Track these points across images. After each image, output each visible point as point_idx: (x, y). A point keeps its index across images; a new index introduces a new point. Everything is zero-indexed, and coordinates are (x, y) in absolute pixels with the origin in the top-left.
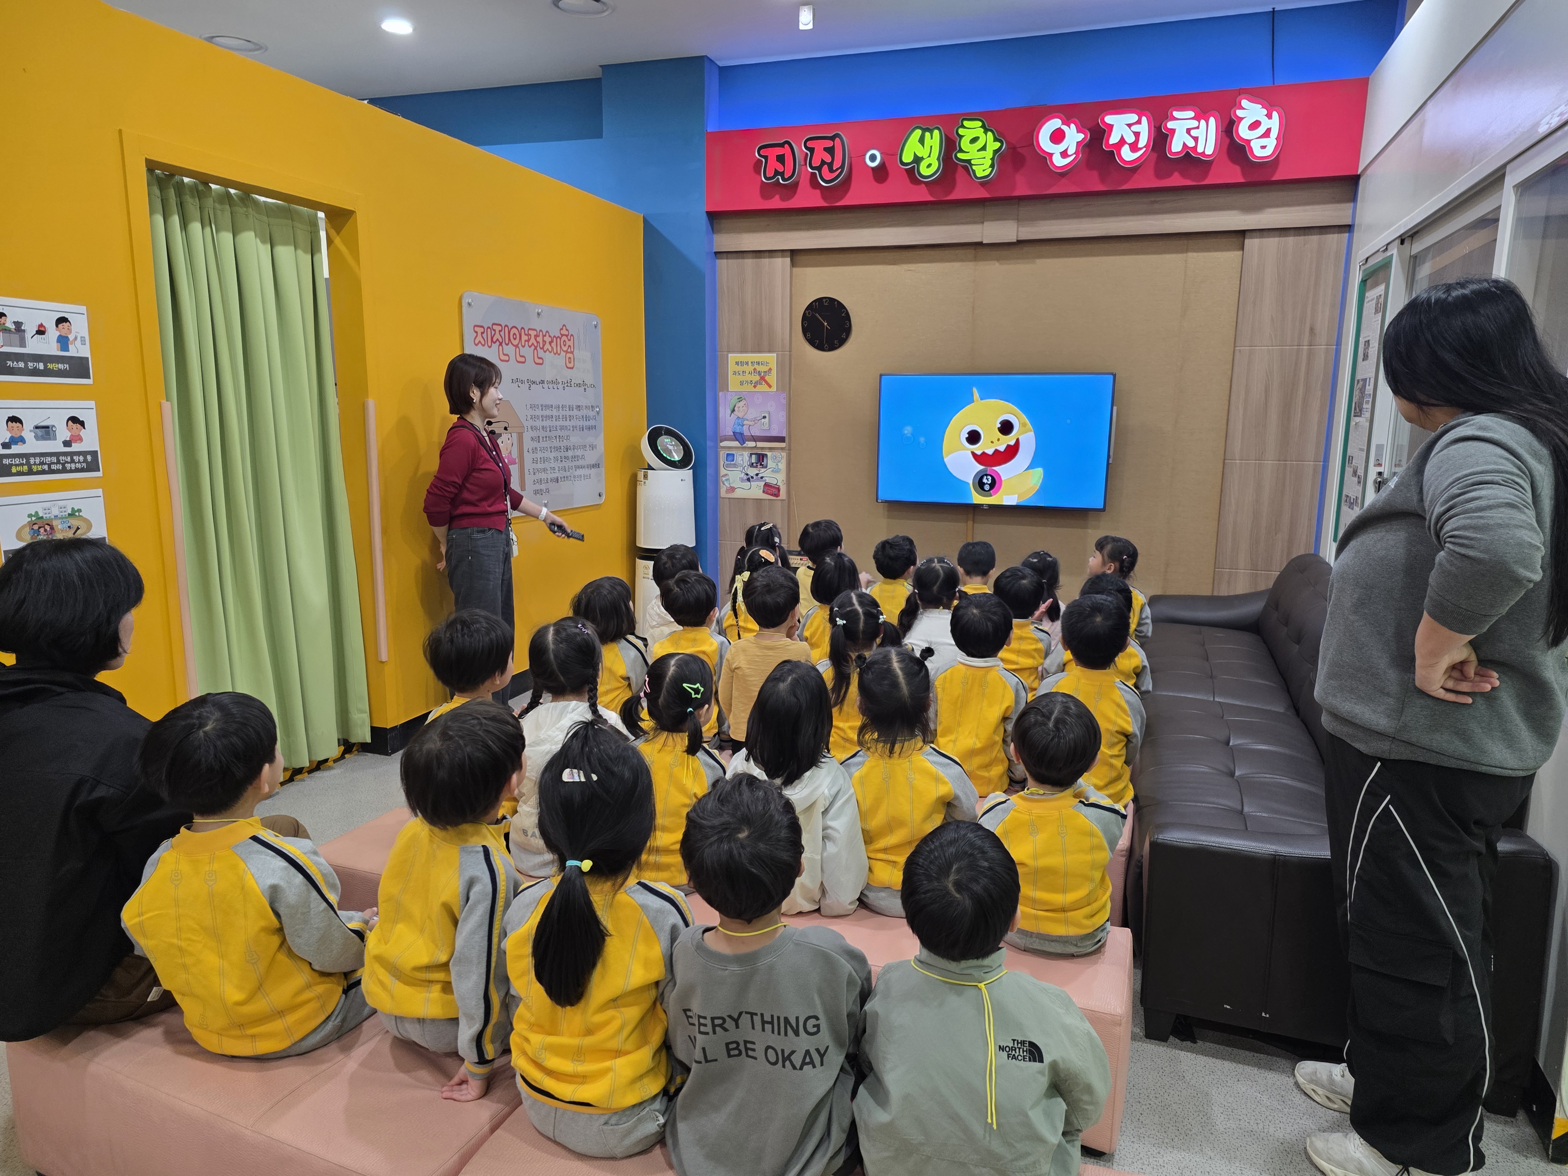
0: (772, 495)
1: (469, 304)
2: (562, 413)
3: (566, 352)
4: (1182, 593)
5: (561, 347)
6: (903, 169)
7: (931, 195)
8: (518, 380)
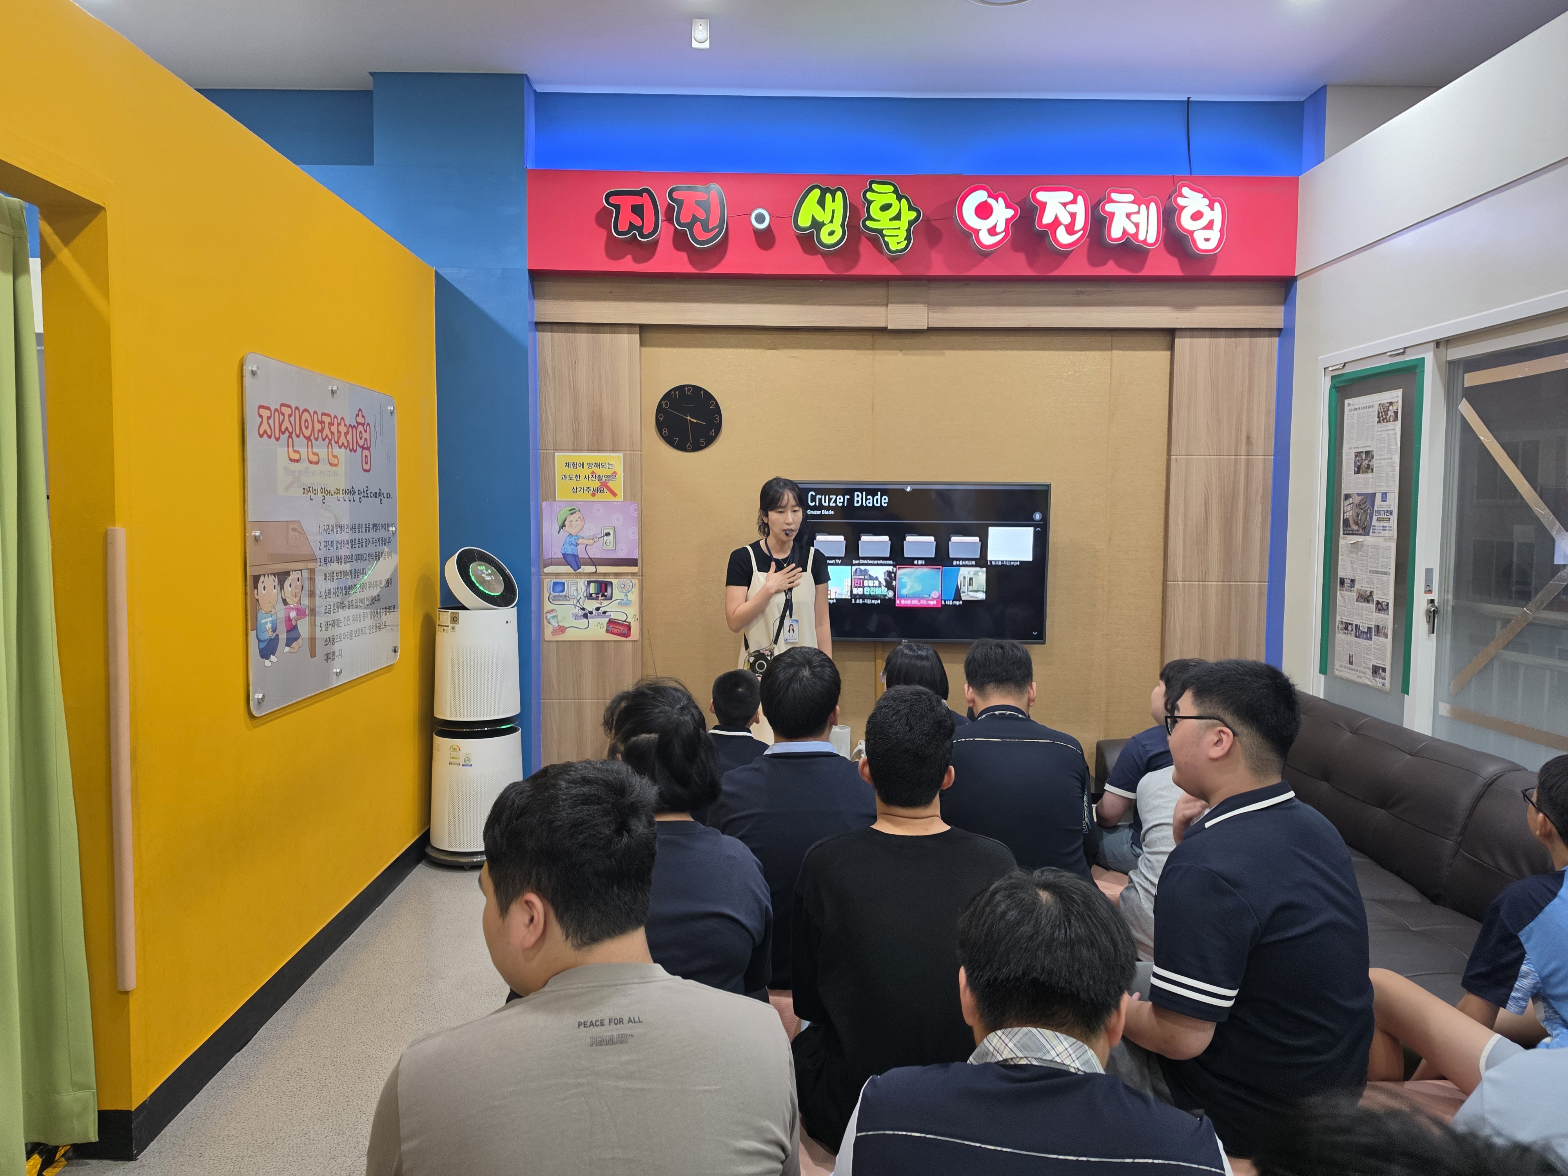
0: (619, 635)
1: (253, 373)
2: (357, 535)
3: (363, 448)
5: (357, 442)
6: (797, 234)
7: (830, 268)
8: (311, 489)
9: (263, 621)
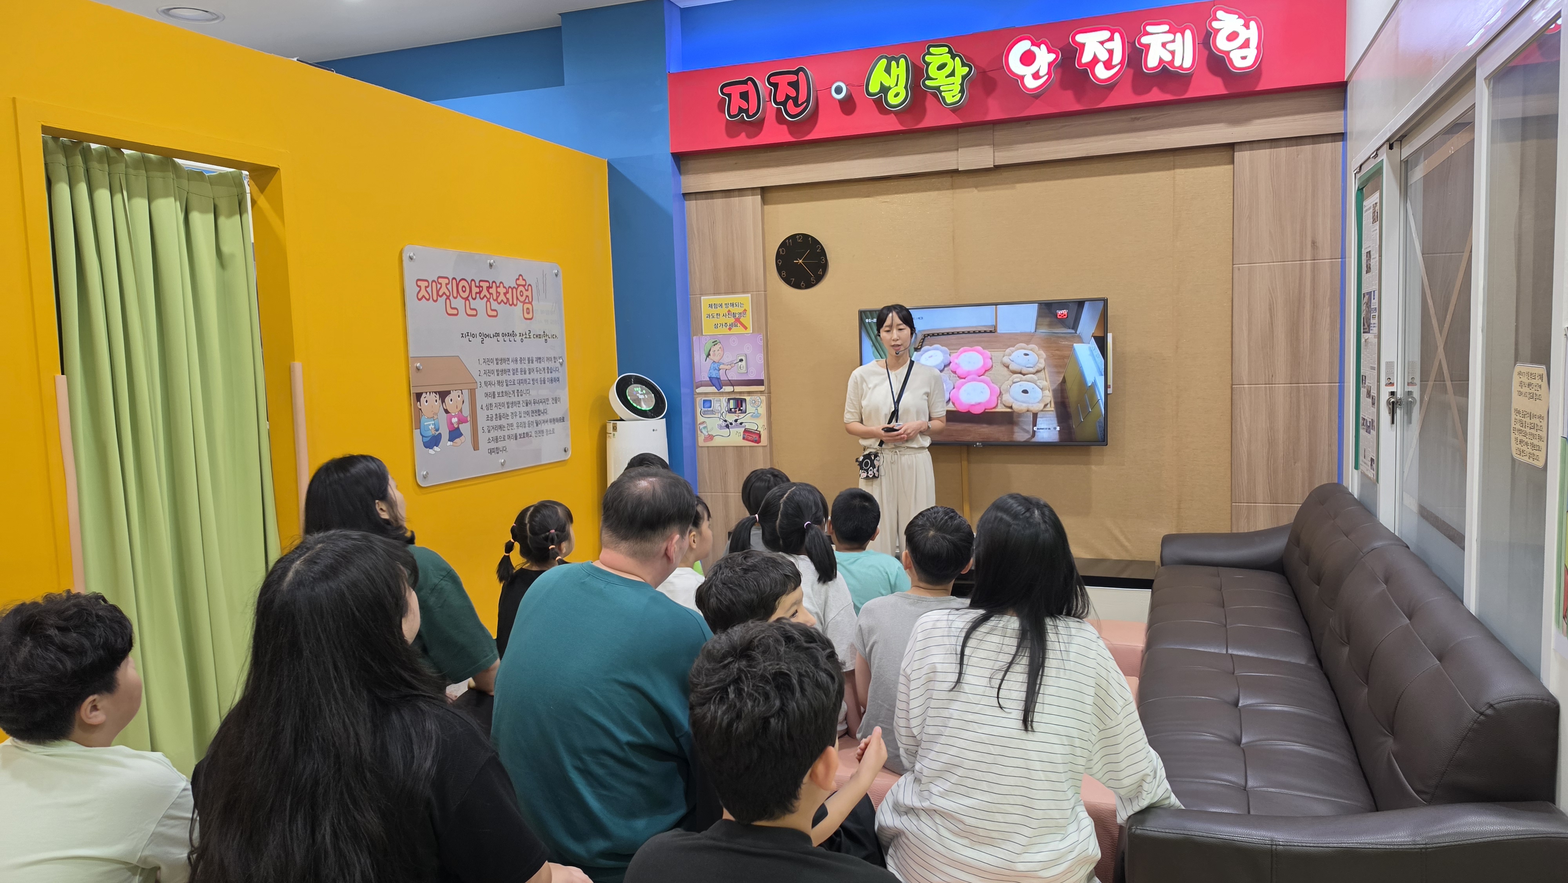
0: (752, 441)
1: (411, 258)
2: (519, 366)
3: (524, 303)
4: (1198, 531)
5: (517, 298)
6: (870, 99)
7: (901, 124)
8: (469, 334)
9: (426, 424)
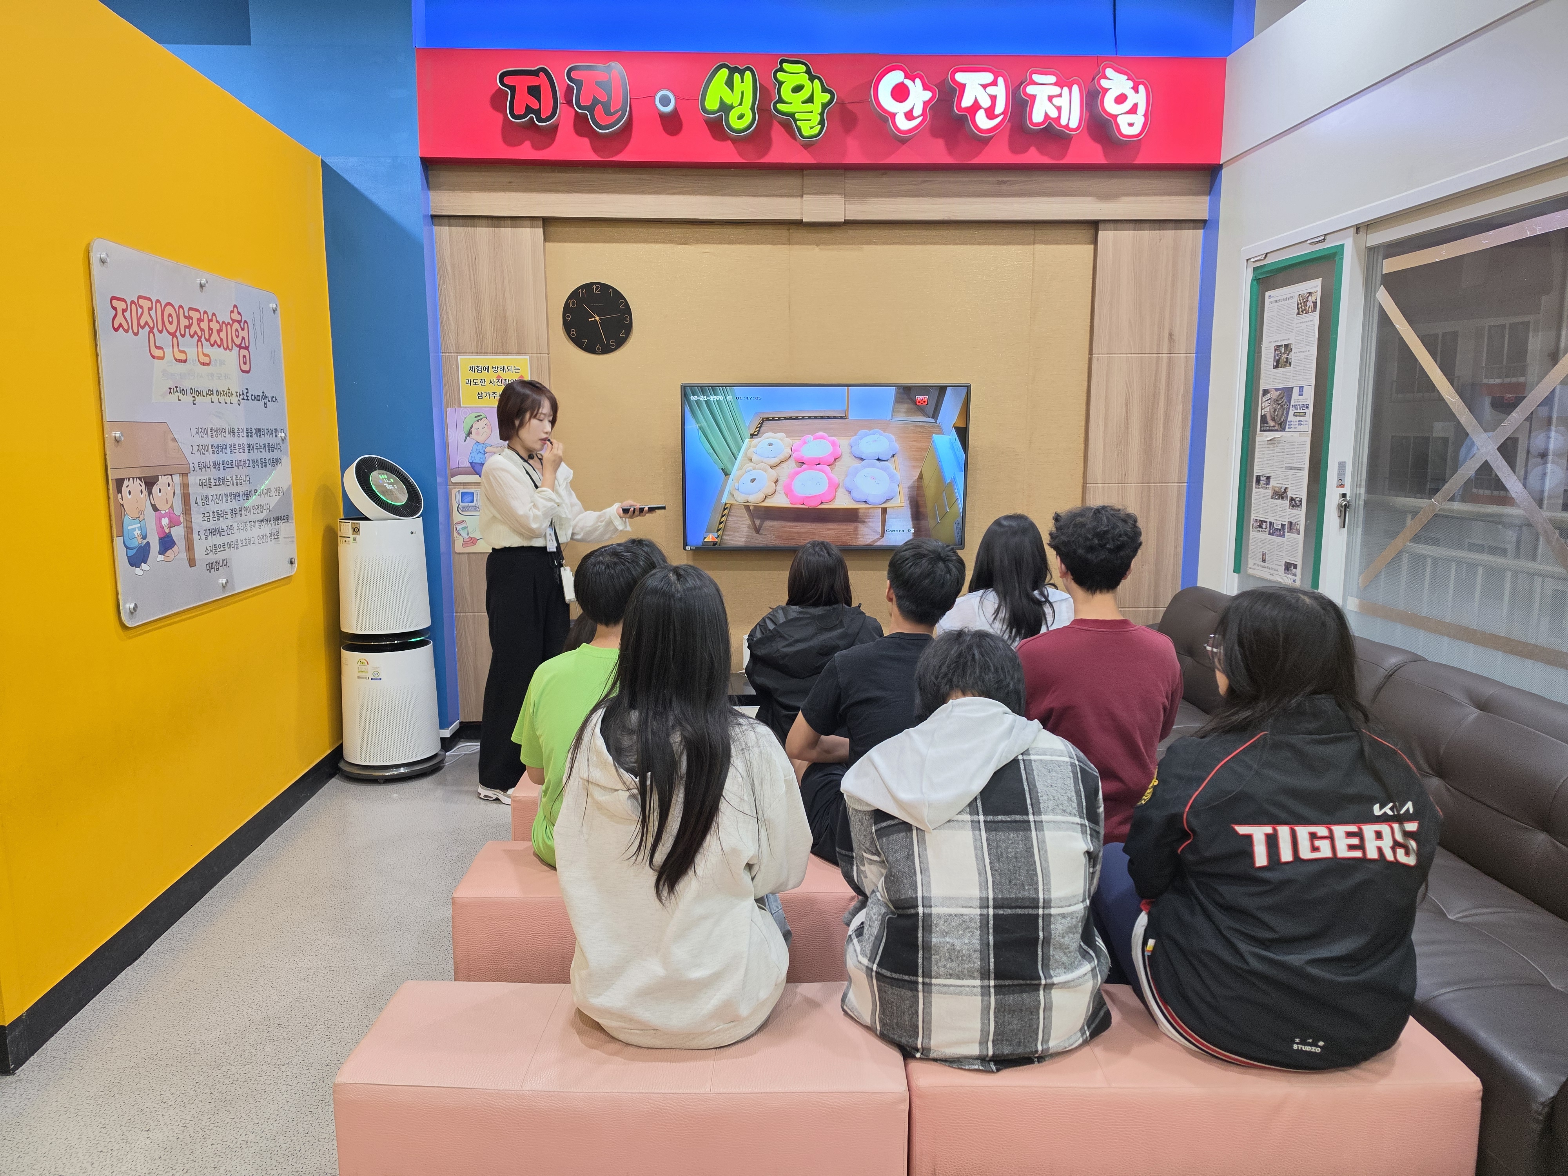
1: (100, 261)
2: (238, 440)
3: (240, 347)
5: (233, 340)
6: (705, 119)
7: (740, 154)
8: (178, 389)
9: (130, 528)
